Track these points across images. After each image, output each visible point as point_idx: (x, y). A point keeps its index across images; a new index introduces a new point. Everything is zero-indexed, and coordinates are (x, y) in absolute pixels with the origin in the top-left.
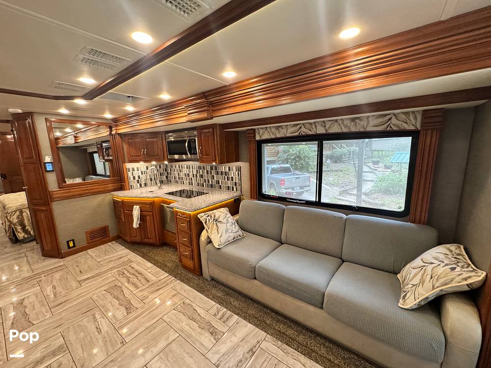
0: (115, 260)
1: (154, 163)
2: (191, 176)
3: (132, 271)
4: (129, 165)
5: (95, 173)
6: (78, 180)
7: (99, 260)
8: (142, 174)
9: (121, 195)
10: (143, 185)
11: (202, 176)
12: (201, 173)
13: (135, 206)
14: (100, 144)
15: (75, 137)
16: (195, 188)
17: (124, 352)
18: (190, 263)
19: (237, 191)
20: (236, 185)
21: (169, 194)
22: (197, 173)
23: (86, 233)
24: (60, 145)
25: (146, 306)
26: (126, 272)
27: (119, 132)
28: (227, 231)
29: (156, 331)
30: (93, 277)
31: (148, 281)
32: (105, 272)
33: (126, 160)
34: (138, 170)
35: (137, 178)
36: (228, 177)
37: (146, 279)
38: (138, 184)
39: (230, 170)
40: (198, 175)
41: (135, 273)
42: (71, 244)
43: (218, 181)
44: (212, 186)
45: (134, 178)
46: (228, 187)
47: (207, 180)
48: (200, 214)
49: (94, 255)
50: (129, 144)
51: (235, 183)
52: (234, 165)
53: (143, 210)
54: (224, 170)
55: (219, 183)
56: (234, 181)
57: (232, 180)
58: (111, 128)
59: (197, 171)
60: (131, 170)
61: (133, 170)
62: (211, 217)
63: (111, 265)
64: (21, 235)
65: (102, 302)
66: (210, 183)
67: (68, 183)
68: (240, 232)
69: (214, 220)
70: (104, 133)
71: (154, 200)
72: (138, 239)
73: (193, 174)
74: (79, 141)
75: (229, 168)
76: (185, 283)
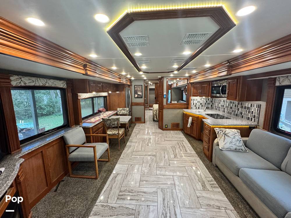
0: (178, 138)
1: (204, 97)
2: (225, 107)
3: (182, 145)
4: (193, 98)
5: (182, 100)
6: (176, 102)
7: (173, 136)
8: (198, 102)
9: (186, 111)
10: (197, 108)
11: (231, 108)
12: (231, 106)
13: (190, 117)
14: (184, 86)
15: (177, 84)
16: (226, 115)
17: (168, 168)
18: (207, 153)
19: (254, 121)
20: (254, 117)
21: (207, 114)
22: (229, 105)
23: (172, 123)
24: (172, 87)
25: (181, 159)
26: (180, 144)
27: (191, 82)
28: (231, 142)
29: (181, 169)
30: (169, 140)
31: (186, 151)
32: (173, 140)
33: (192, 95)
34: (196, 100)
35: (195, 104)
36: (249, 111)
37: (186, 150)
38: (195, 107)
39: (251, 106)
40: (229, 106)
41: (183, 146)
42: (166, 127)
43: (242, 112)
44: (237, 115)
45: (194, 104)
46: (248, 117)
47: (234, 111)
48: (216, 128)
49: (172, 133)
50: (194, 87)
51: (254, 116)
52: (256, 103)
53: (193, 119)
54: (247, 106)
55: (242, 114)
56: (254, 114)
57: (252, 113)
58: (188, 80)
59: (229, 104)
60: (193, 100)
61: (194, 100)
62: (222, 131)
63: (176, 139)
64: (155, 119)
65: (168, 150)
66: (236, 113)
67: (172, 103)
68: (243, 148)
69: (224, 133)
70: (186, 82)
71: (199, 116)
72: (189, 133)
73: (226, 106)
74: (178, 85)
75: (251, 105)
76: (201, 161)
